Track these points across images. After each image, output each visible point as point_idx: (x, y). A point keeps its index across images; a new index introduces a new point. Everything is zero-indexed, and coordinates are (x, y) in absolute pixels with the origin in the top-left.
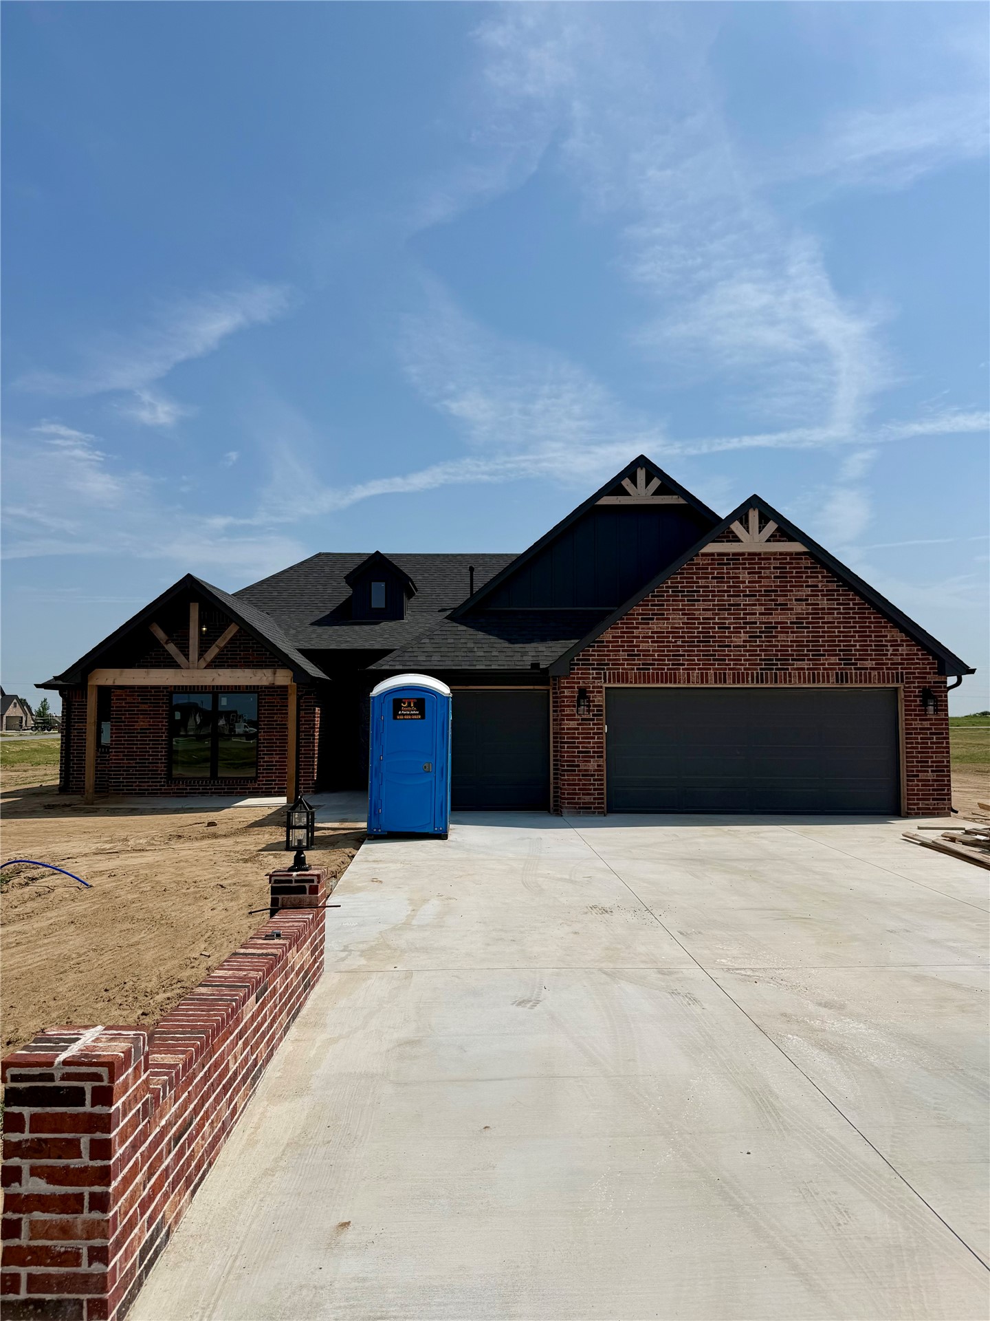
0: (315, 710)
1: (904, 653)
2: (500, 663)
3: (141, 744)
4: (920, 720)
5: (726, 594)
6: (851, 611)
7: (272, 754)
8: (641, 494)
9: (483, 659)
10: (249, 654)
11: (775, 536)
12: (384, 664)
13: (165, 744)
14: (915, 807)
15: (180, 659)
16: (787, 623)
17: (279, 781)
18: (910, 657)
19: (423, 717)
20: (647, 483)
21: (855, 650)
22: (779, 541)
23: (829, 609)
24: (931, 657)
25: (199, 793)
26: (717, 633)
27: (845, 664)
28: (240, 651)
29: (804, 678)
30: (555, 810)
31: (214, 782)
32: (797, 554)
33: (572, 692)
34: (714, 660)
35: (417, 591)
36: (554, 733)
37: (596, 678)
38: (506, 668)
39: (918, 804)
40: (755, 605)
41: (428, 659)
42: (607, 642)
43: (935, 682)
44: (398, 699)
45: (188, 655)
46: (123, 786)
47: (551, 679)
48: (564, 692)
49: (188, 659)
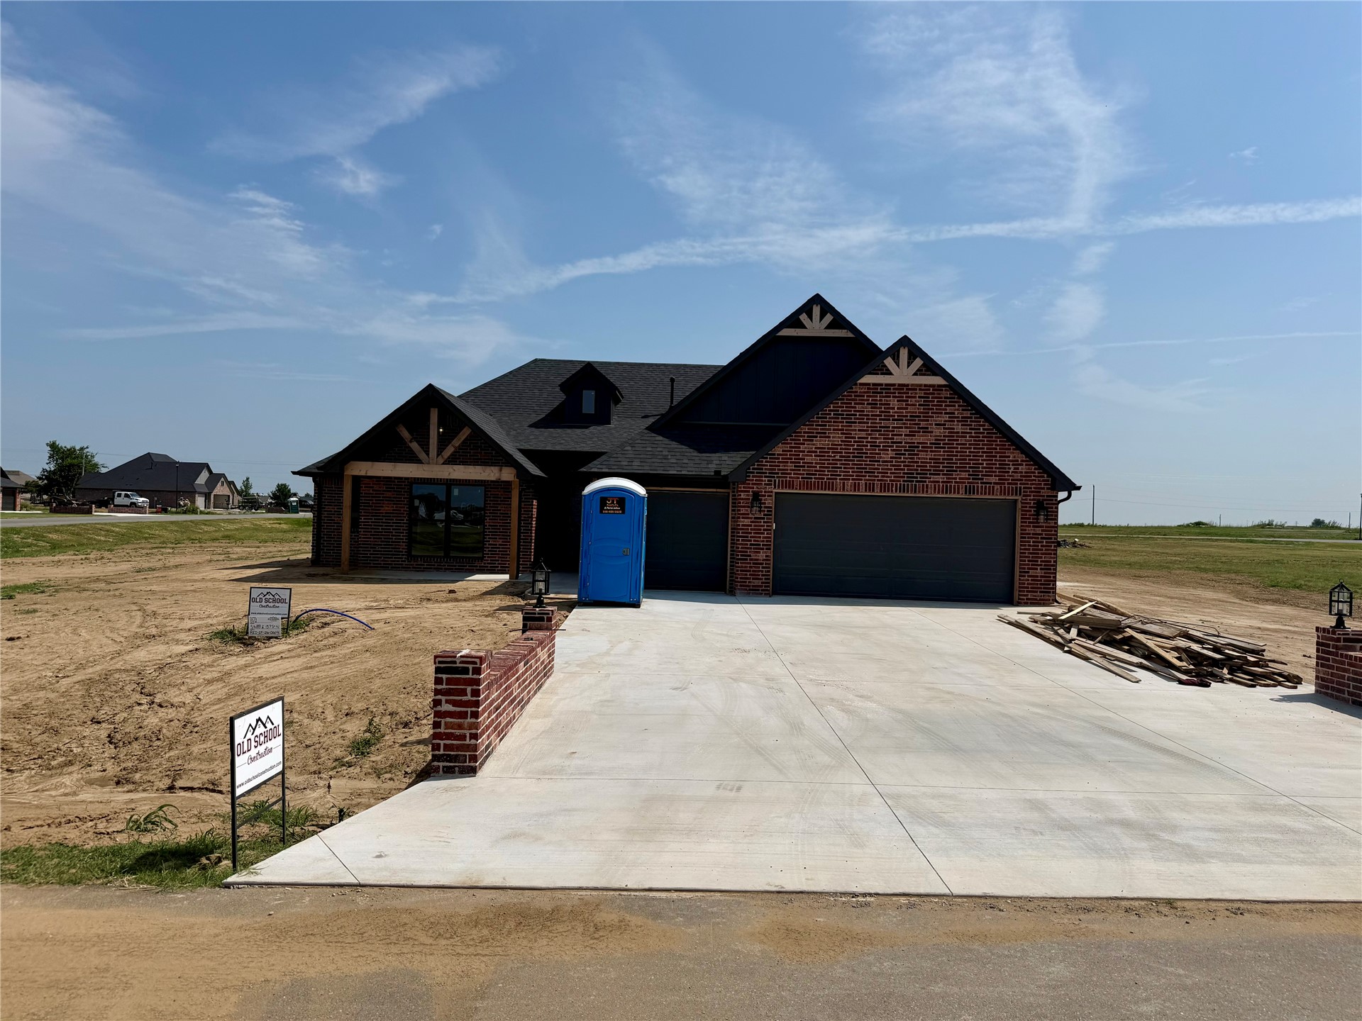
0: (533, 502)
1: (1023, 471)
2: (689, 469)
3: (386, 526)
4: (1033, 527)
5: (878, 418)
6: (981, 435)
7: (496, 538)
8: (816, 327)
9: (675, 465)
10: (477, 453)
11: (922, 370)
12: (594, 467)
13: (406, 527)
14: (1025, 598)
15: (422, 456)
16: (927, 443)
17: (502, 561)
18: (1027, 475)
19: (623, 512)
20: (821, 318)
21: (983, 468)
22: (924, 375)
23: (962, 433)
24: (1046, 475)
25: (434, 568)
26: (869, 450)
27: (973, 479)
28: (470, 449)
29: (939, 489)
30: (730, 591)
31: (447, 560)
32: (939, 386)
33: (748, 495)
34: (865, 472)
35: (623, 397)
36: (732, 529)
37: (768, 485)
38: (694, 473)
39: (1027, 595)
40: (902, 428)
41: (630, 464)
42: (778, 455)
43: (1047, 496)
44: (605, 497)
45: (429, 451)
46: (370, 560)
47: (731, 484)
48: (740, 495)
49: (428, 455)
